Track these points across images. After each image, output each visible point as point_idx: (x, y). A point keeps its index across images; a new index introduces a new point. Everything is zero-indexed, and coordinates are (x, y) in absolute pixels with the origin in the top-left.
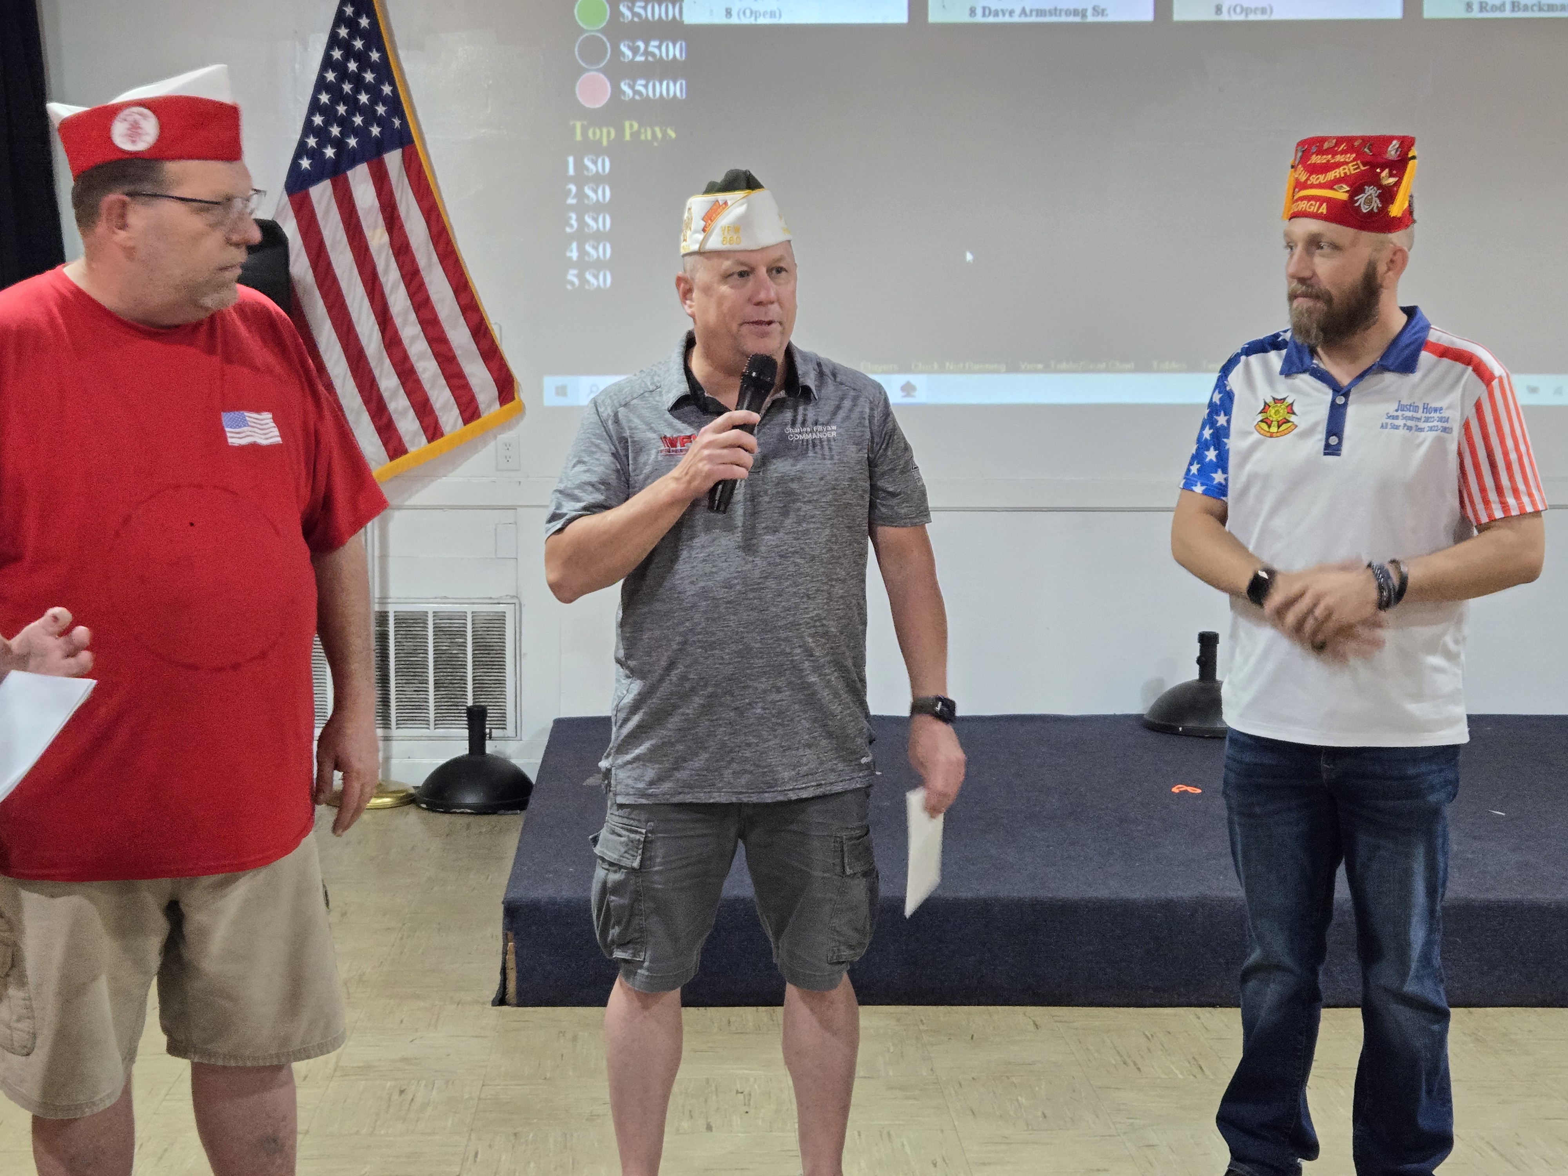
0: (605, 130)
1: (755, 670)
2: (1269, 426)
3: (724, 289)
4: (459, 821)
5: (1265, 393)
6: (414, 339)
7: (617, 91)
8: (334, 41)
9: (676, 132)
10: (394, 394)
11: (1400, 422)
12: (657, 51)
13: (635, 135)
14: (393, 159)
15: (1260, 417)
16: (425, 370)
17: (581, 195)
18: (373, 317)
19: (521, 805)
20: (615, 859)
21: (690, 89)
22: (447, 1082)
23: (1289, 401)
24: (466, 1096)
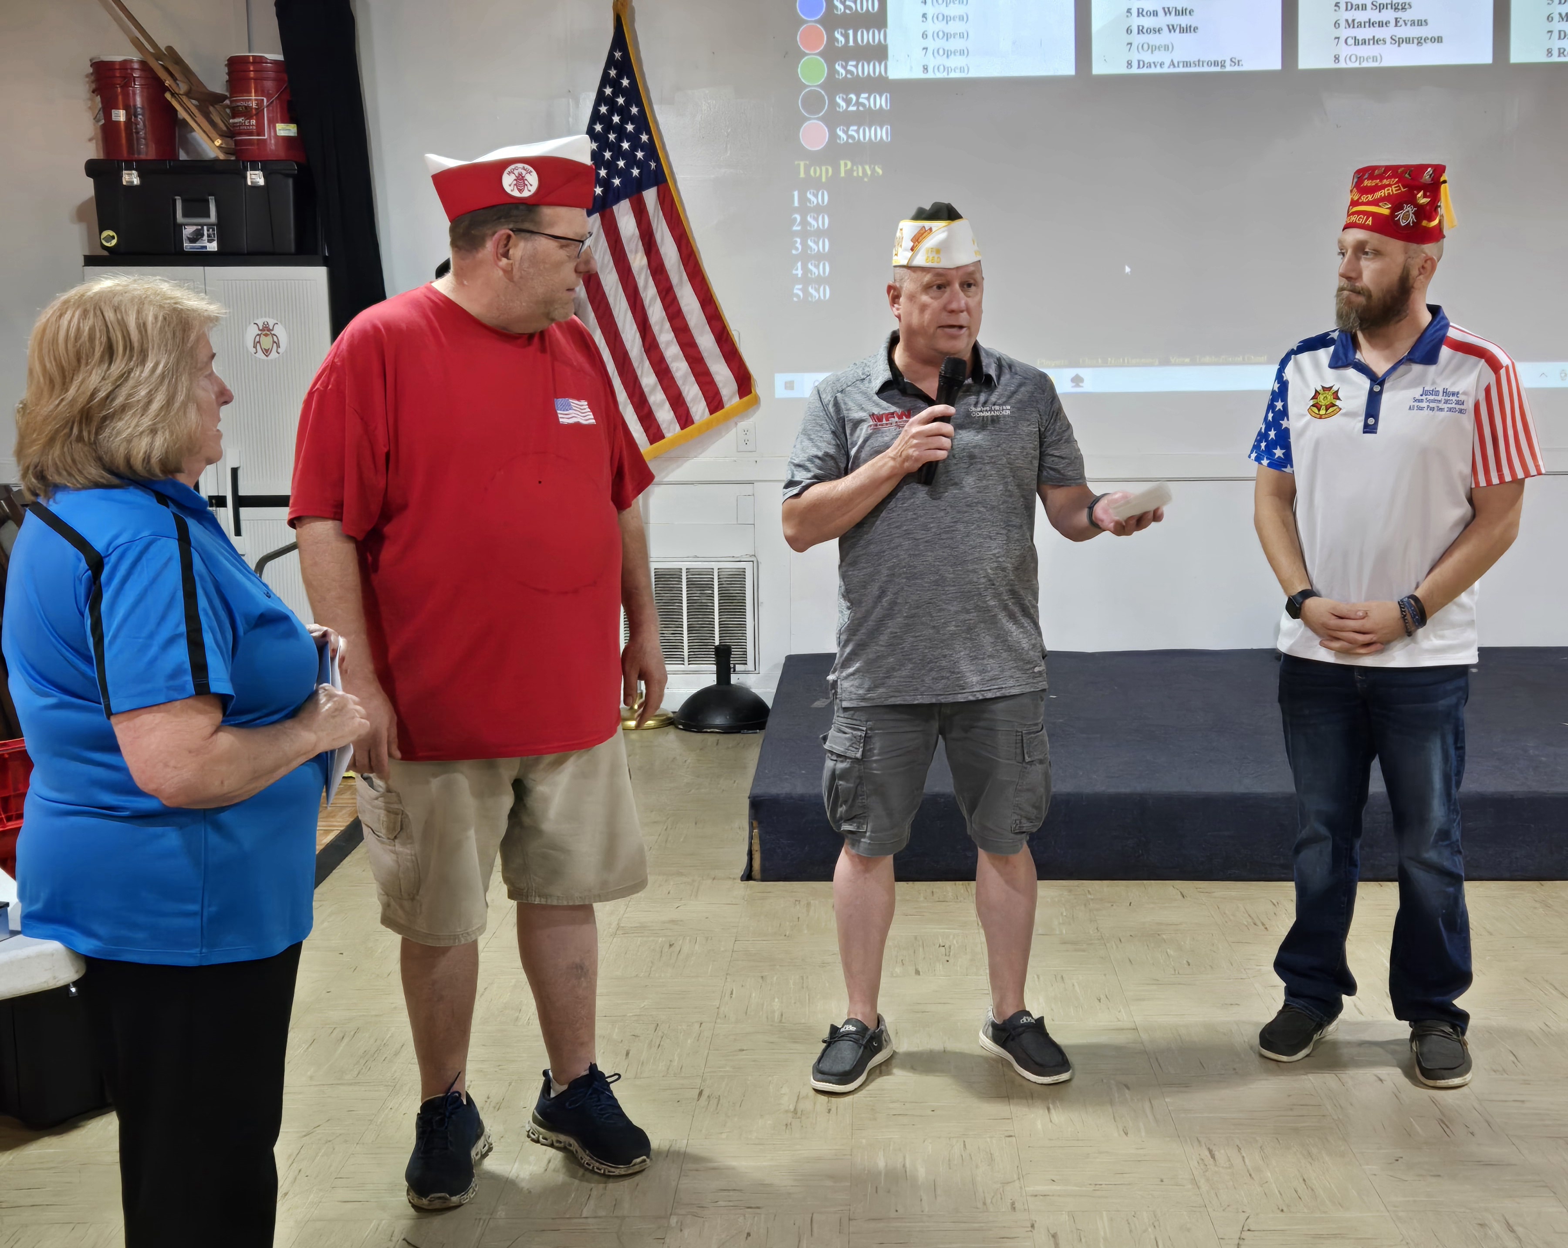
0: (824, 168)
1: (950, 595)
2: (1319, 410)
3: (925, 298)
4: (710, 739)
5: (1316, 384)
6: (668, 344)
7: (833, 136)
8: (601, 98)
9: (882, 169)
10: (653, 389)
11: (1424, 404)
12: (866, 102)
13: (849, 172)
14: (650, 196)
15: (1312, 402)
16: (678, 370)
17: (804, 223)
18: (635, 327)
19: (761, 726)
20: (842, 752)
21: (894, 133)
22: (707, 939)
23: (1335, 389)
24: (722, 949)
